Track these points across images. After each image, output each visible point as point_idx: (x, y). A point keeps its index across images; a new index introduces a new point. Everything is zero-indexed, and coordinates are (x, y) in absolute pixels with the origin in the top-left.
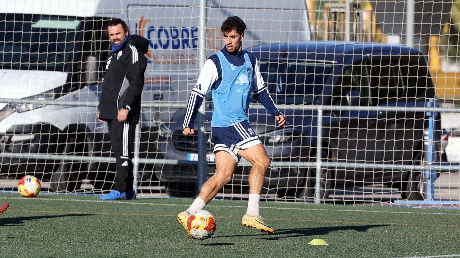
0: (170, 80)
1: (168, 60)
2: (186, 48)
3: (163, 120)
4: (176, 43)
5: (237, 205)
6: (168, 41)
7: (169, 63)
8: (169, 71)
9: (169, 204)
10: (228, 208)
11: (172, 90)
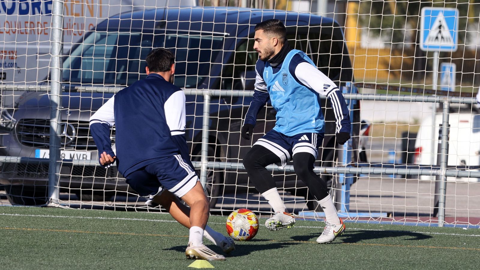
0: (16, 55)
1: (14, 28)
2: (37, 14)
3: (5, 106)
4: (24, 7)
5: (99, 215)
6: (14, 4)
7: (14, 33)
8: (14, 43)
9: (11, 213)
10: (87, 219)
11: (18, 68)
